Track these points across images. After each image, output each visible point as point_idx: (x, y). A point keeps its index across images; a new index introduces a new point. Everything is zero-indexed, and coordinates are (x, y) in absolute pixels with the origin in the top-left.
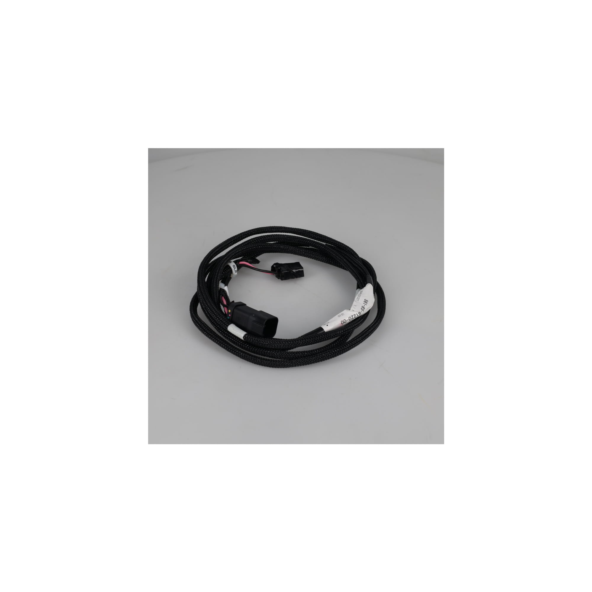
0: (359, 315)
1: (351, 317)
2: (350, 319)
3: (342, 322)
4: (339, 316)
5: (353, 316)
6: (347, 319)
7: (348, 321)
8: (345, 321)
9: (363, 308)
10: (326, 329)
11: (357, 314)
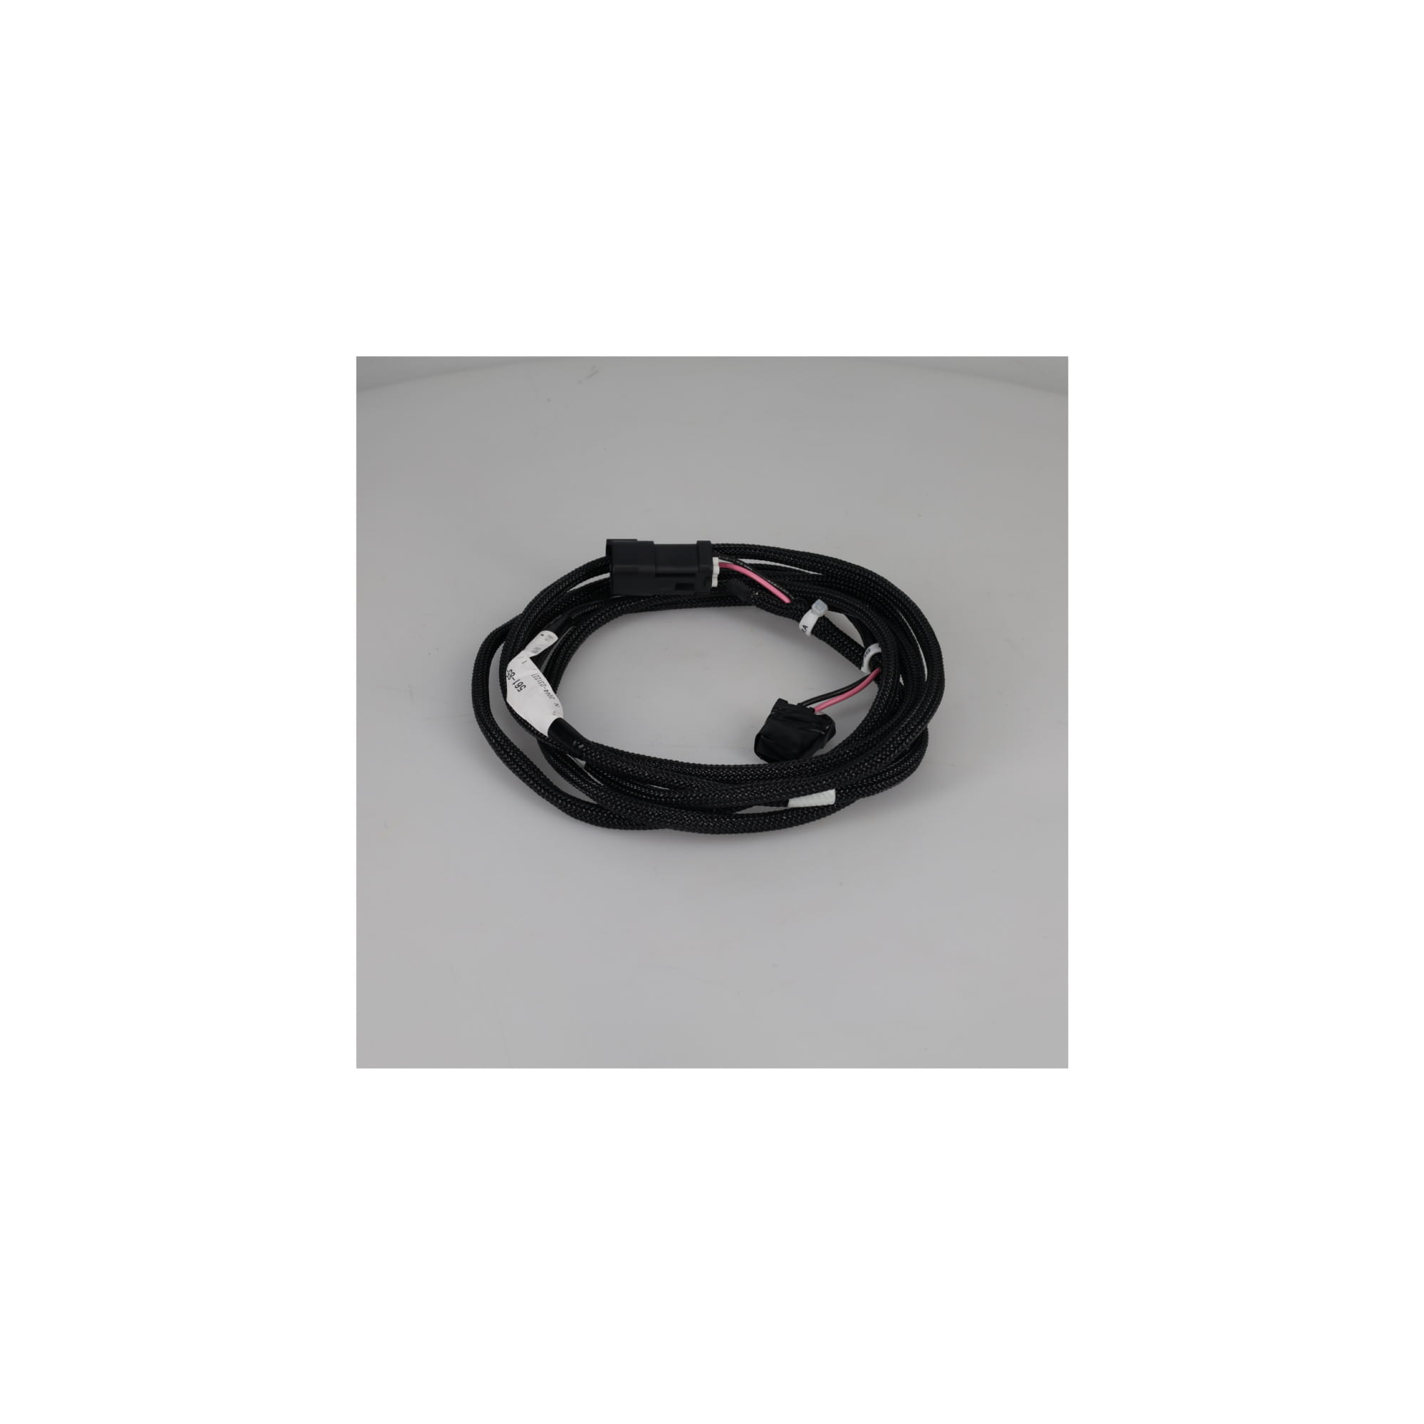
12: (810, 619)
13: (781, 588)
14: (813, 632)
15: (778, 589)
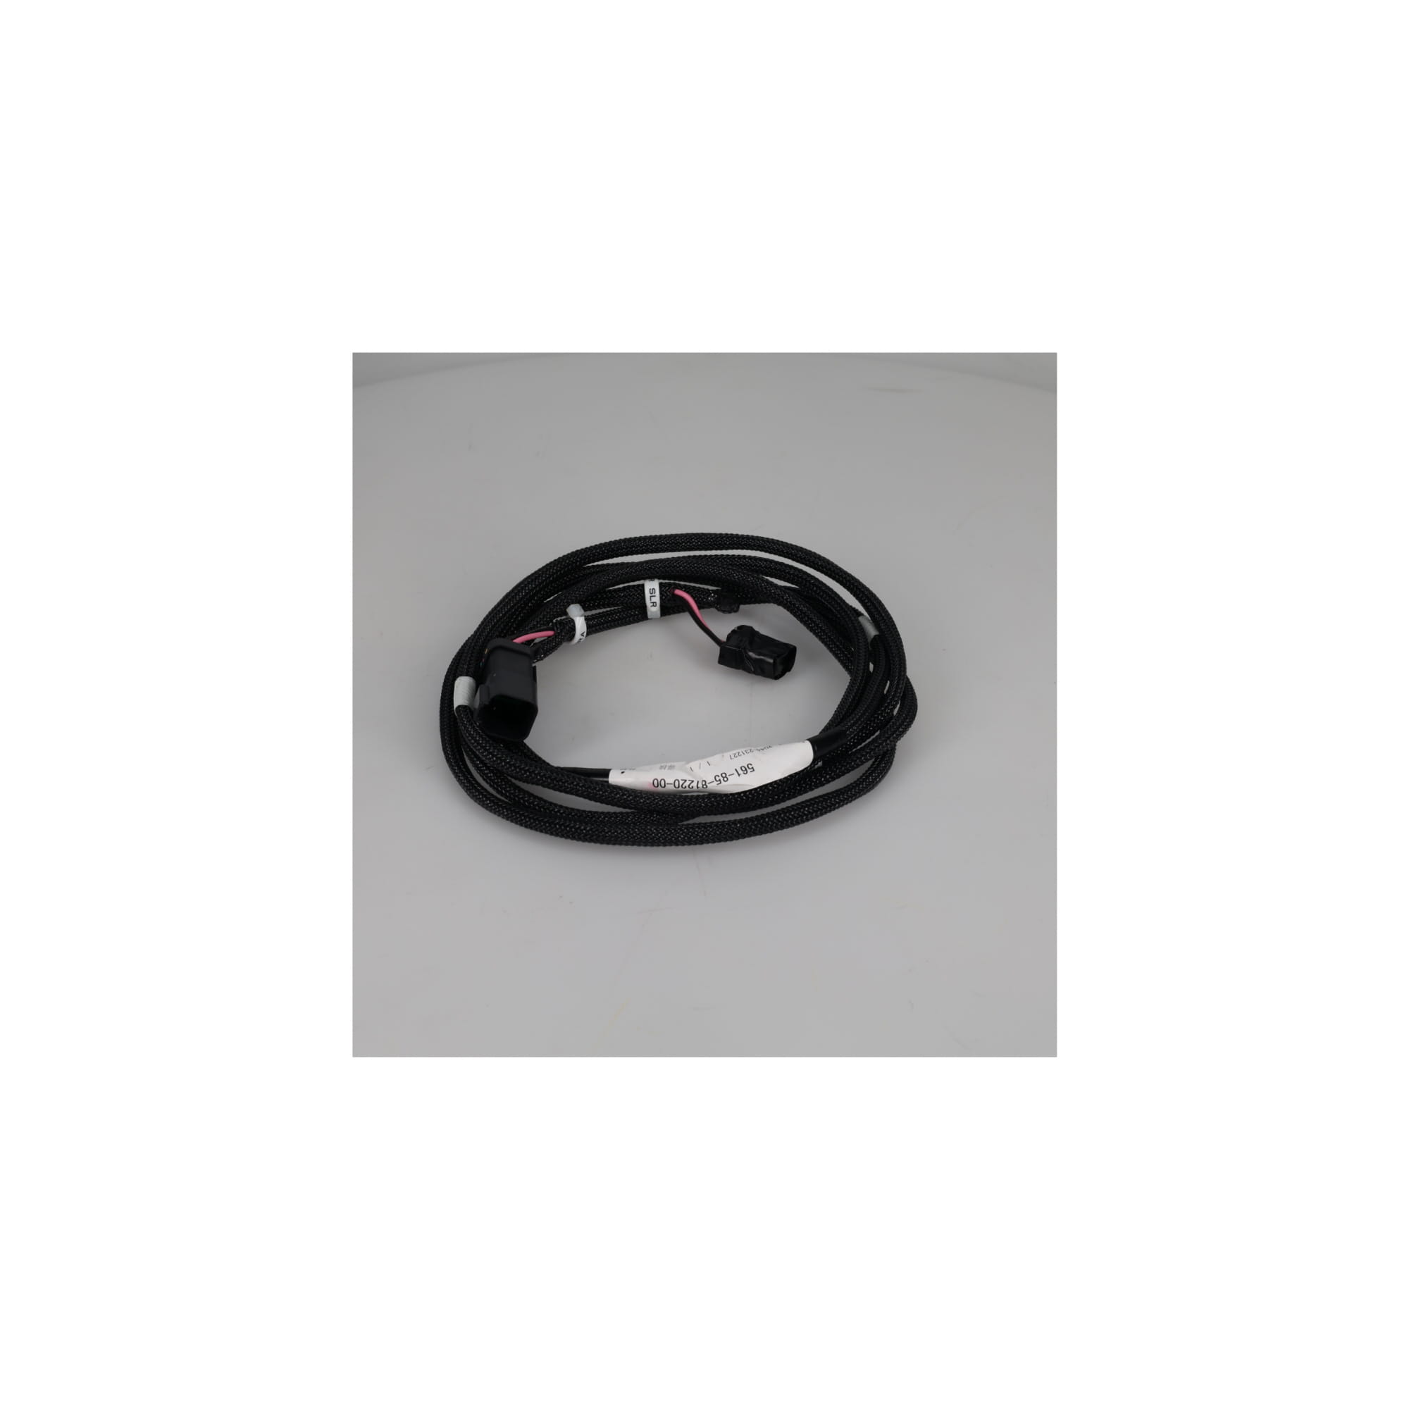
0: (700, 785)
1: (681, 782)
2: (677, 785)
3: (656, 781)
4: (661, 767)
5: (686, 781)
6: (670, 780)
7: (670, 788)
8: (663, 782)
9: (725, 777)
10: (615, 778)
11: (698, 782)
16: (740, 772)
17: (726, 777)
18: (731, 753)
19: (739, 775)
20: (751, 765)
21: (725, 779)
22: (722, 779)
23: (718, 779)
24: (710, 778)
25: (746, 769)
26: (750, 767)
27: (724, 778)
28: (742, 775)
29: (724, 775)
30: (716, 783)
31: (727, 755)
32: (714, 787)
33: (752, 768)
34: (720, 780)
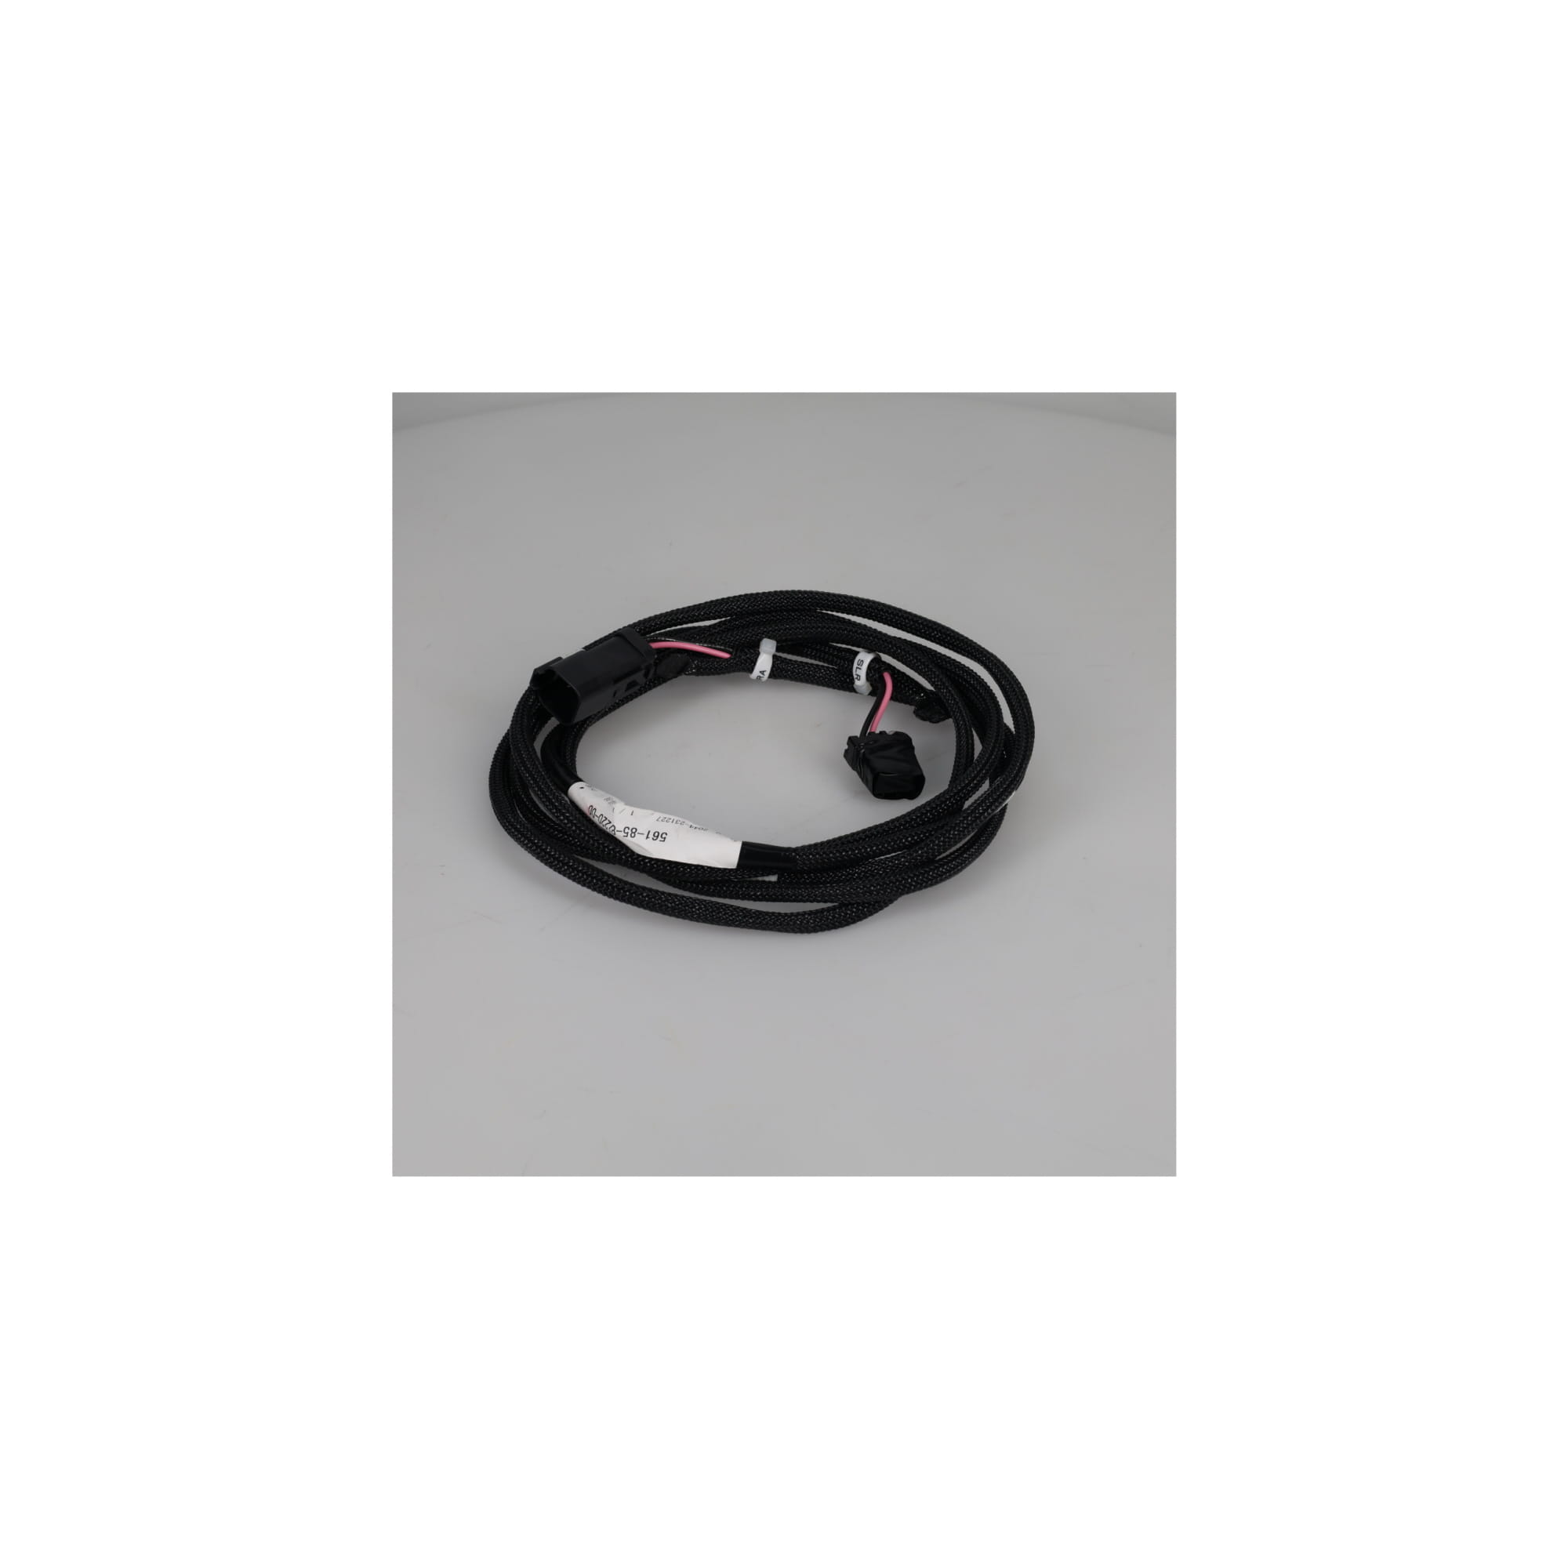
12: (764, 662)
13: (713, 646)
14: (770, 676)
15: (711, 647)
16: (651, 836)
17: (634, 833)
18: (663, 815)
19: (647, 837)
20: (666, 834)
21: (633, 835)
22: (630, 833)
23: (627, 830)
24: (619, 826)
25: (659, 836)
26: (664, 836)
27: (632, 832)
28: (650, 839)
29: (634, 830)
30: (623, 834)
31: (657, 815)
32: (620, 836)
33: (665, 838)
34: (627, 833)
